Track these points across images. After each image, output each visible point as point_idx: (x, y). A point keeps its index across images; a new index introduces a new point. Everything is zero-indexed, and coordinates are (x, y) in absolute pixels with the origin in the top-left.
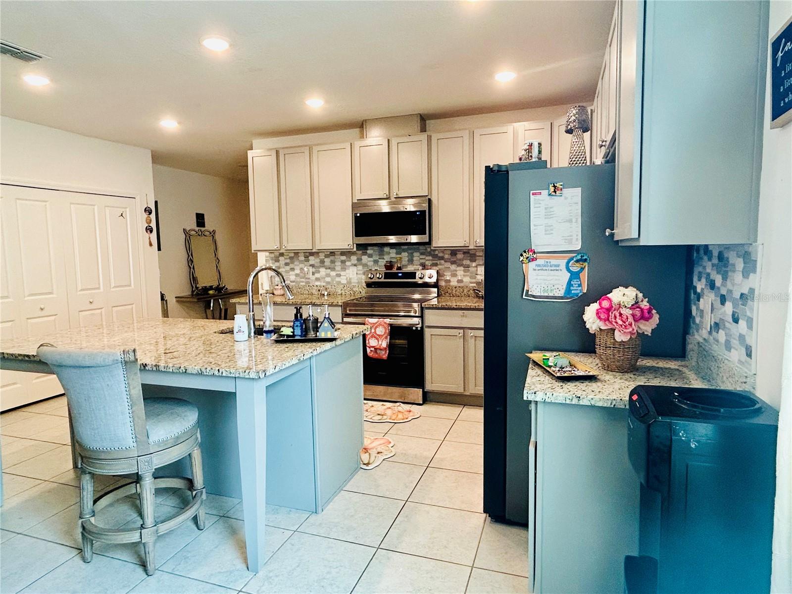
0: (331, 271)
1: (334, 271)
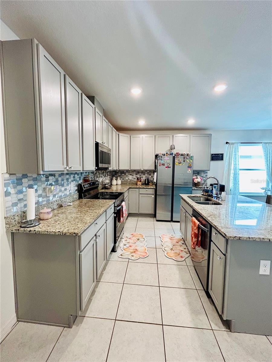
0: (62, 187)
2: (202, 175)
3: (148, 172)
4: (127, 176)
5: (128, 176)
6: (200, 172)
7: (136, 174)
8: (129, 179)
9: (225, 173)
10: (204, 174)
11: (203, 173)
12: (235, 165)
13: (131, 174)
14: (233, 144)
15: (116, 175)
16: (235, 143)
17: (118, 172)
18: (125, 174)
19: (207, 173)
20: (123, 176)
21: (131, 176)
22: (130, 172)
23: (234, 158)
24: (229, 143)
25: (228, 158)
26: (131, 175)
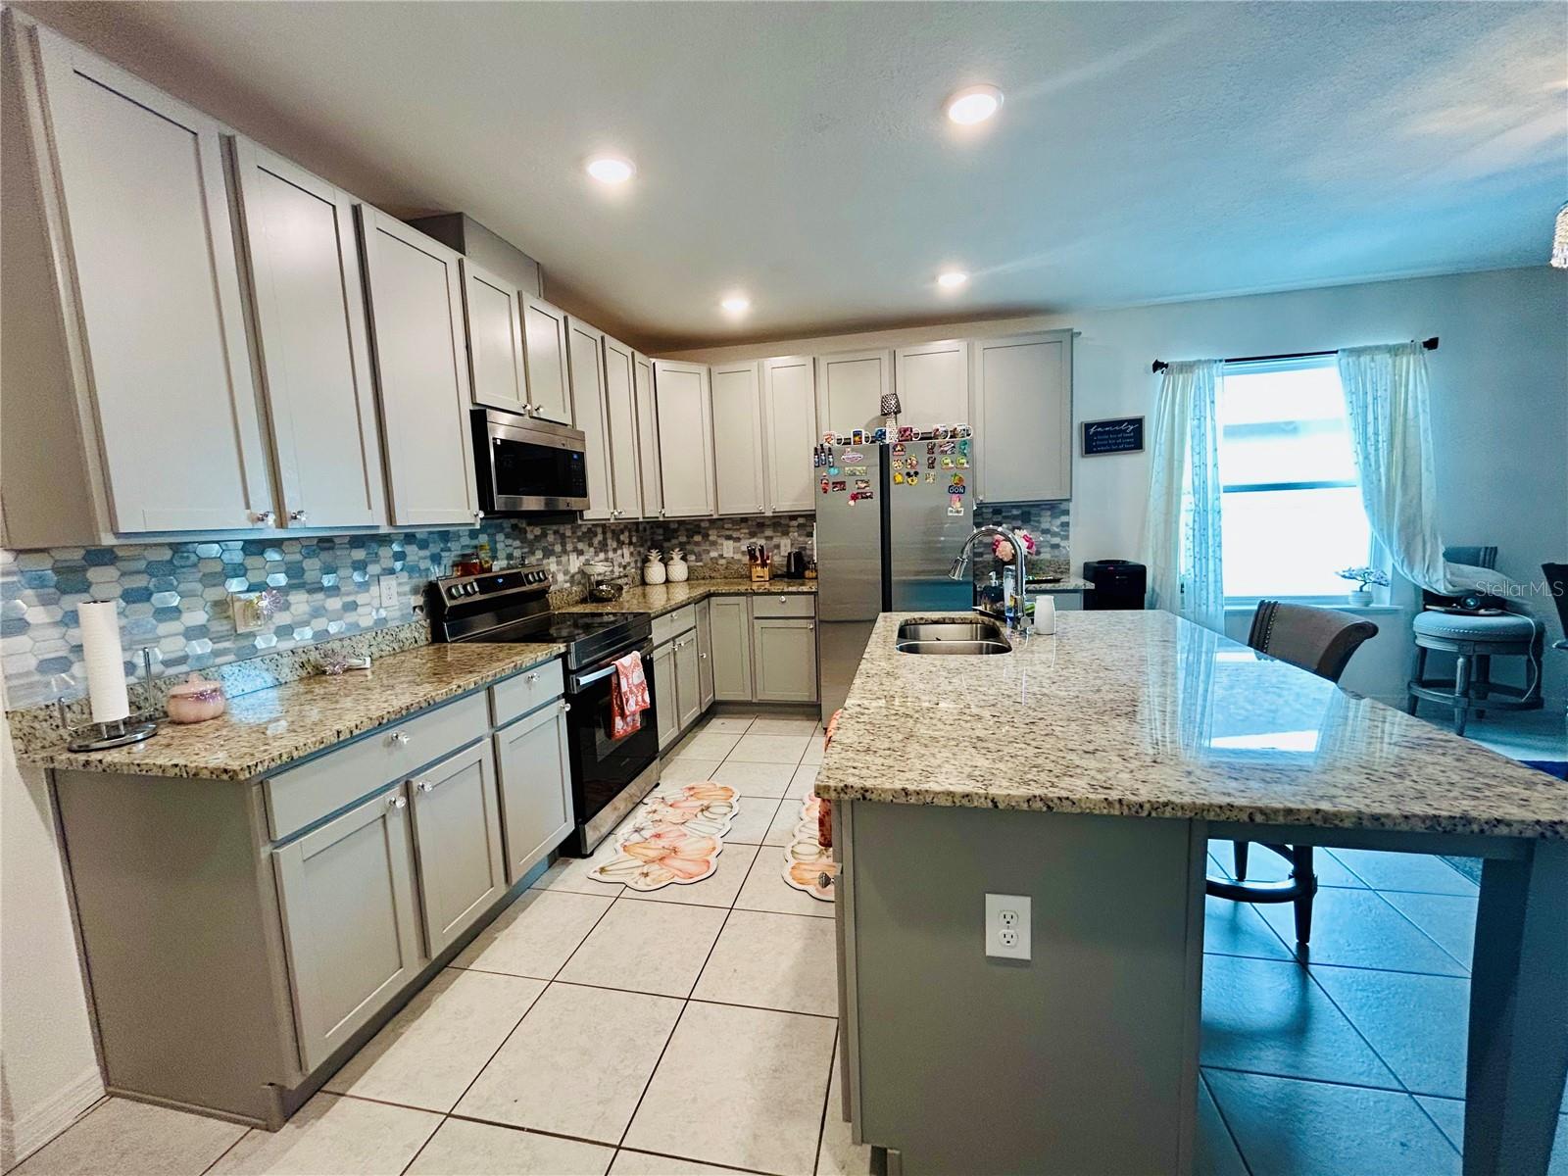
0: (329, 596)
1: (338, 596)
2: (1045, 526)
3: (801, 521)
4: (714, 543)
5: (720, 541)
6: (1034, 511)
7: (752, 535)
8: (721, 556)
9: (1151, 508)
10: (1054, 516)
11: (1049, 513)
12: (1200, 467)
13: (728, 533)
14: (1186, 367)
15: (669, 540)
16: (1195, 362)
17: (676, 531)
18: (706, 536)
19: (1067, 512)
20: (697, 544)
21: (731, 542)
22: (726, 526)
23: (1192, 437)
24: (1166, 366)
25: (1164, 436)
26: (729, 538)
